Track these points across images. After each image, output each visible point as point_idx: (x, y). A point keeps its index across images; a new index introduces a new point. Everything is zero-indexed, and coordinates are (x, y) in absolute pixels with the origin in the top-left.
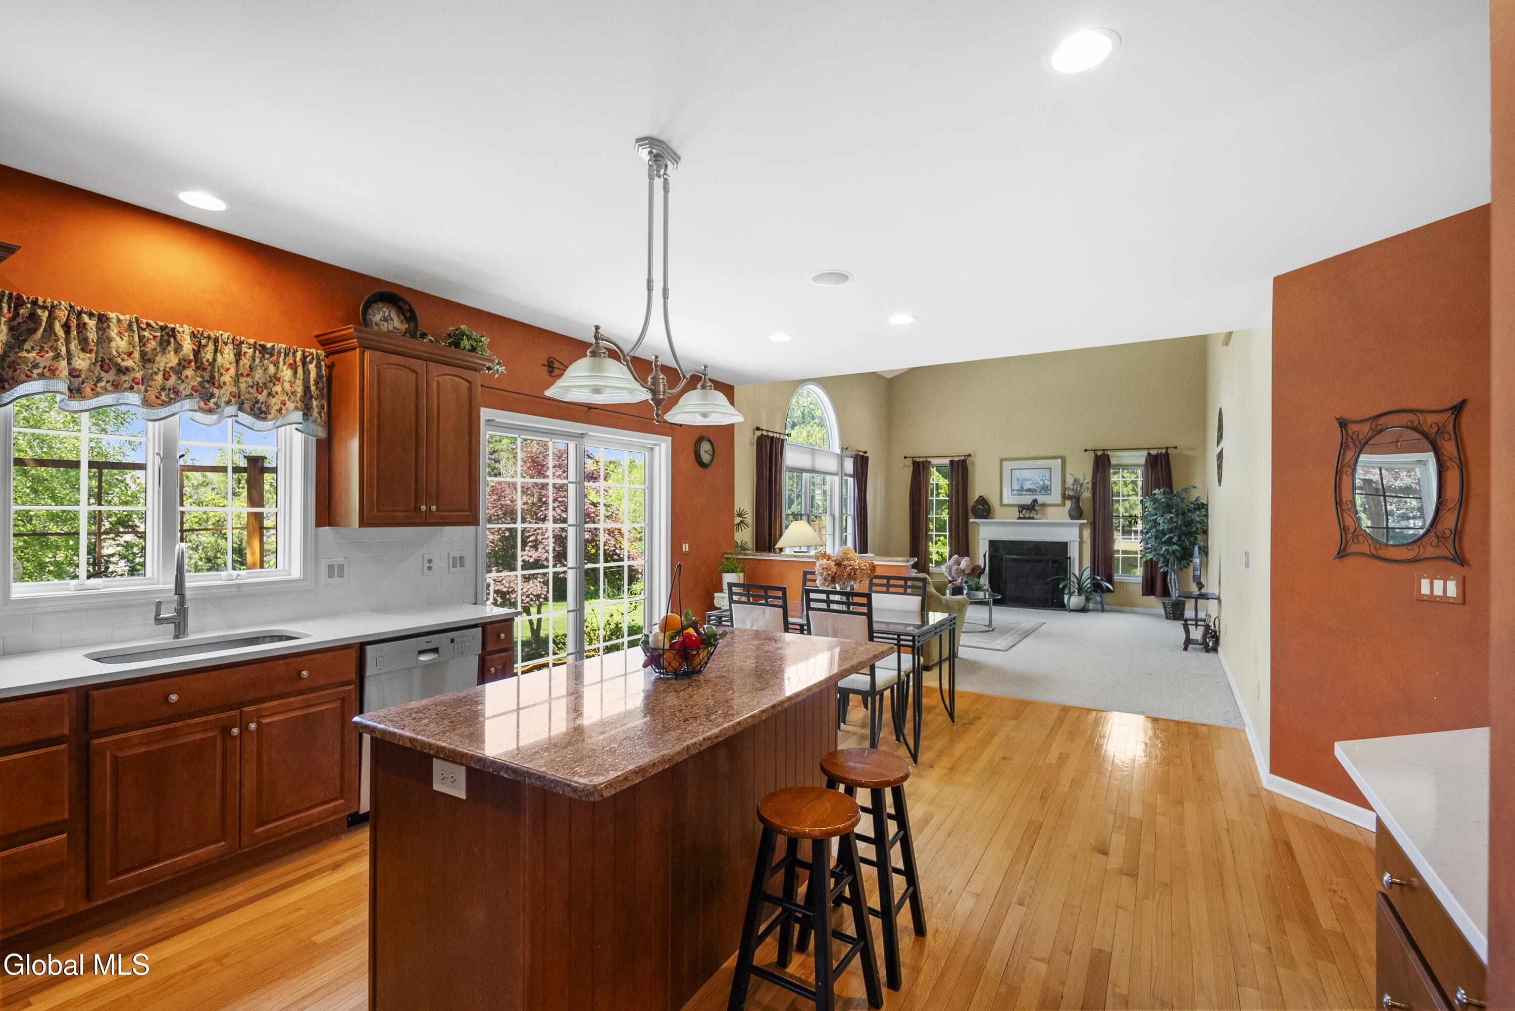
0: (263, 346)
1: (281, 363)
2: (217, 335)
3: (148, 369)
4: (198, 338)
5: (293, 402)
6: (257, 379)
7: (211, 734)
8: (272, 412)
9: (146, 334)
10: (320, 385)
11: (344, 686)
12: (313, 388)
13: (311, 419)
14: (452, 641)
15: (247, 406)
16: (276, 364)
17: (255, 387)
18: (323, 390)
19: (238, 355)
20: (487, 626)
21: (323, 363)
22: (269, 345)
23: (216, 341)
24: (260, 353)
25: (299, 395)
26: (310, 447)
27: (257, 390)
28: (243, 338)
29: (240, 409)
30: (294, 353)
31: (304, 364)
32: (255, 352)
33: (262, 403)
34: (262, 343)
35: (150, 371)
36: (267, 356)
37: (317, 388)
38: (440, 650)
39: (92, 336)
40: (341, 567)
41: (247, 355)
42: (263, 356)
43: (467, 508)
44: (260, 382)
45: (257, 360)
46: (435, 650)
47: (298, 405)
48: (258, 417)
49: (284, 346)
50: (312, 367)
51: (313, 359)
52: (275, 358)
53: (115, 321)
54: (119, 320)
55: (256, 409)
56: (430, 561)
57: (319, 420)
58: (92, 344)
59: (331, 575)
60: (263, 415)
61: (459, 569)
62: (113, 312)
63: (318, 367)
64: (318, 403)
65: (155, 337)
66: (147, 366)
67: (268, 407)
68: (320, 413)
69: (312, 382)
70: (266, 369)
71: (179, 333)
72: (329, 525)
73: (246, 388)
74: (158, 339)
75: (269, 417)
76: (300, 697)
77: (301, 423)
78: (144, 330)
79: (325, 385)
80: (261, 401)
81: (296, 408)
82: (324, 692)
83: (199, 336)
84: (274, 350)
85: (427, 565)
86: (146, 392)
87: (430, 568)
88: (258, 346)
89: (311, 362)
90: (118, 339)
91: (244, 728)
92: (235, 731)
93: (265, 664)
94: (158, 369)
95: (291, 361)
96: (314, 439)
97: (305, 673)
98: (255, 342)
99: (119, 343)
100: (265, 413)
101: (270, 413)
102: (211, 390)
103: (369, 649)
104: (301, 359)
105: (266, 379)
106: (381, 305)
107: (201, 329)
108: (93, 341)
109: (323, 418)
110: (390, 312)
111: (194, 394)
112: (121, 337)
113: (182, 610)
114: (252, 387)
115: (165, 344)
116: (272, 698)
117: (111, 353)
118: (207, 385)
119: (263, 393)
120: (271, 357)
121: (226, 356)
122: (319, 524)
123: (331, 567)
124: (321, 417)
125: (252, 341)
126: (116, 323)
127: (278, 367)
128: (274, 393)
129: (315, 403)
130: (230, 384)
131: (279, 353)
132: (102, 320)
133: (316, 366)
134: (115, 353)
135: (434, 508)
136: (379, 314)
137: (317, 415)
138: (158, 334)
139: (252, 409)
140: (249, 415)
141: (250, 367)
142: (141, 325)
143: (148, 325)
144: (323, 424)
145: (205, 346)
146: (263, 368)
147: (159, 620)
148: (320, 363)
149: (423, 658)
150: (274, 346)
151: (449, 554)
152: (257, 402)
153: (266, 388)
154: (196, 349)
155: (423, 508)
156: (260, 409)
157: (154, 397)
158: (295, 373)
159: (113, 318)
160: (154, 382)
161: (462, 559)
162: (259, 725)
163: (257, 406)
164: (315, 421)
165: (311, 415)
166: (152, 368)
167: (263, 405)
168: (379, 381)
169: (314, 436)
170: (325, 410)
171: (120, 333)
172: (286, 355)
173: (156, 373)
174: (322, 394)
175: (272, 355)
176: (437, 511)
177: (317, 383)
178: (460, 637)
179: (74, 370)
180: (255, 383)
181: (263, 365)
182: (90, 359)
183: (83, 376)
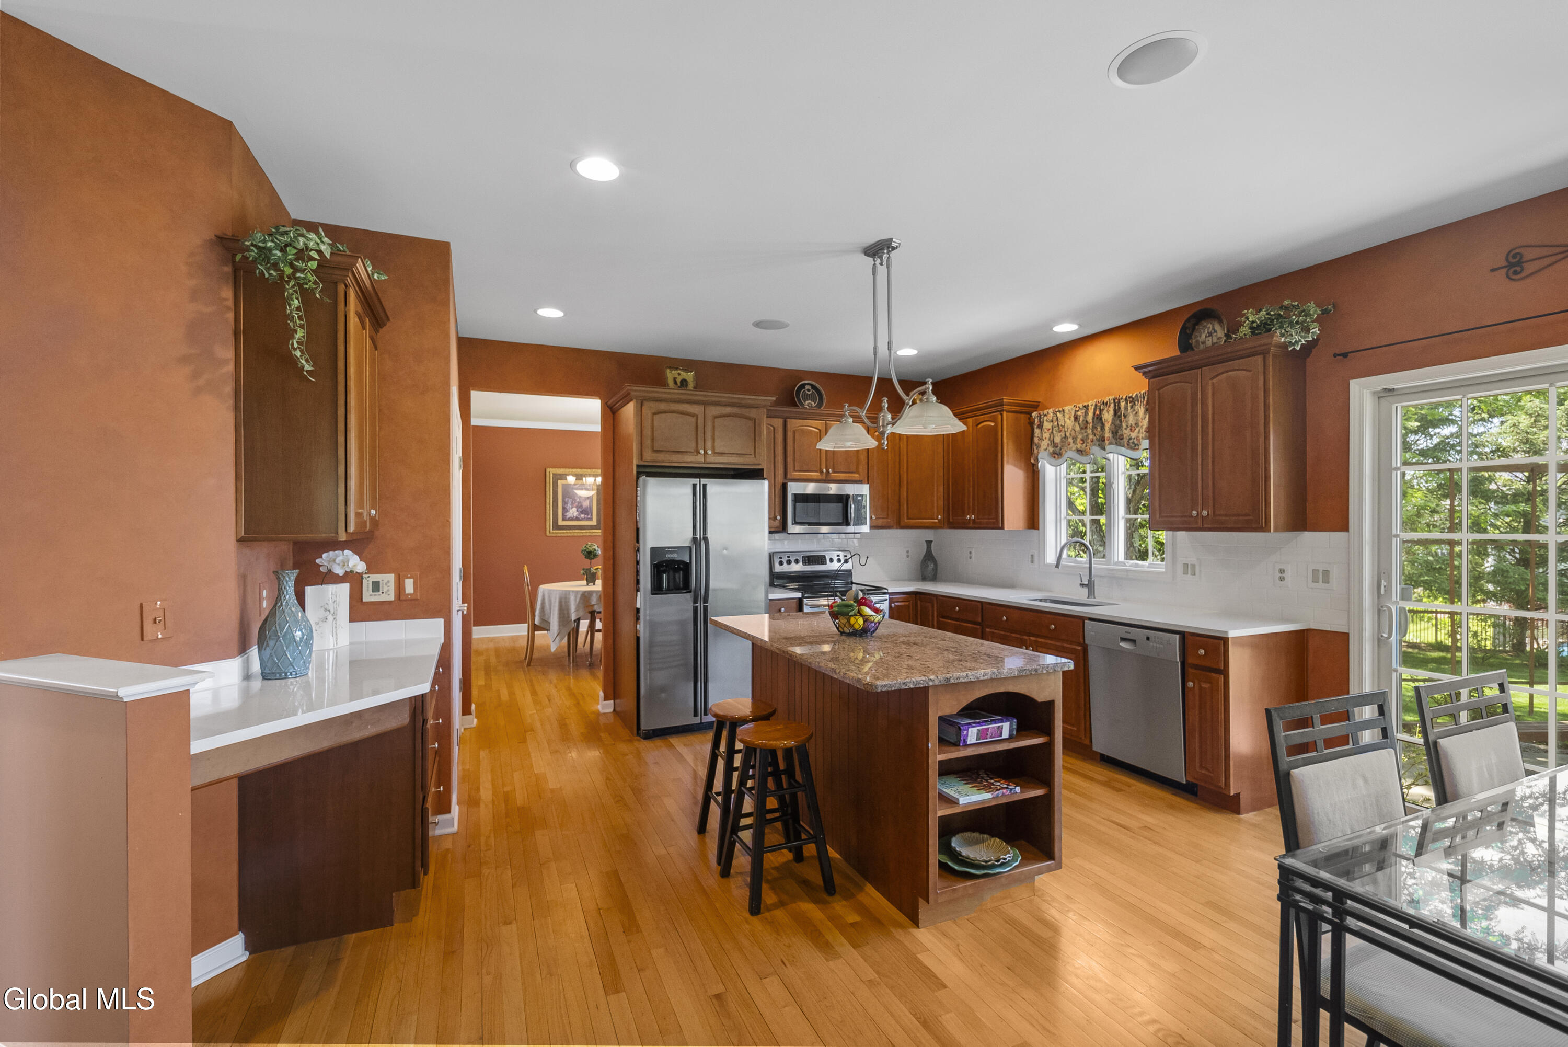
6: (1130, 422)
17: (1129, 429)
25: (1144, 427)
27: (1131, 429)
32: (1127, 403)
35: (1085, 434)
39: (1061, 423)
40: (1194, 566)
46: (1133, 641)
48: (1134, 449)
54: (1069, 410)
58: (1061, 427)
60: (1137, 447)
61: (1321, 584)
66: (1083, 431)
71: (1090, 406)
80: (1133, 437)
85: (1278, 575)
86: (1086, 447)
87: (1282, 579)
94: (1089, 432)
106: (1205, 324)
110: (1213, 327)
113: (1091, 582)
132: (1064, 412)
135: (1205, 513)
136: (1204, 332)
139: (1128, 445)
142: (1076, 409)
145: (1103, 410)
147: (1081, 585)
149: (1123, 644)
151: (1309, 566)
152: (1130, 439)
154: (1098, 413)
155: (1195, 513)
156: (1133, 443)
160: (1089, 440)
161: (1326, 573)
163: (1131, 441)
167: (1135, 440)
171: (1069, 417)
173: (1089, 434)
176: (1211, 515)
178: (1155, 637)
179: (1056, 444)
180: (1129, 425)
181: (1134, 410)
182: (1061, 436)
183: (1060, 446)
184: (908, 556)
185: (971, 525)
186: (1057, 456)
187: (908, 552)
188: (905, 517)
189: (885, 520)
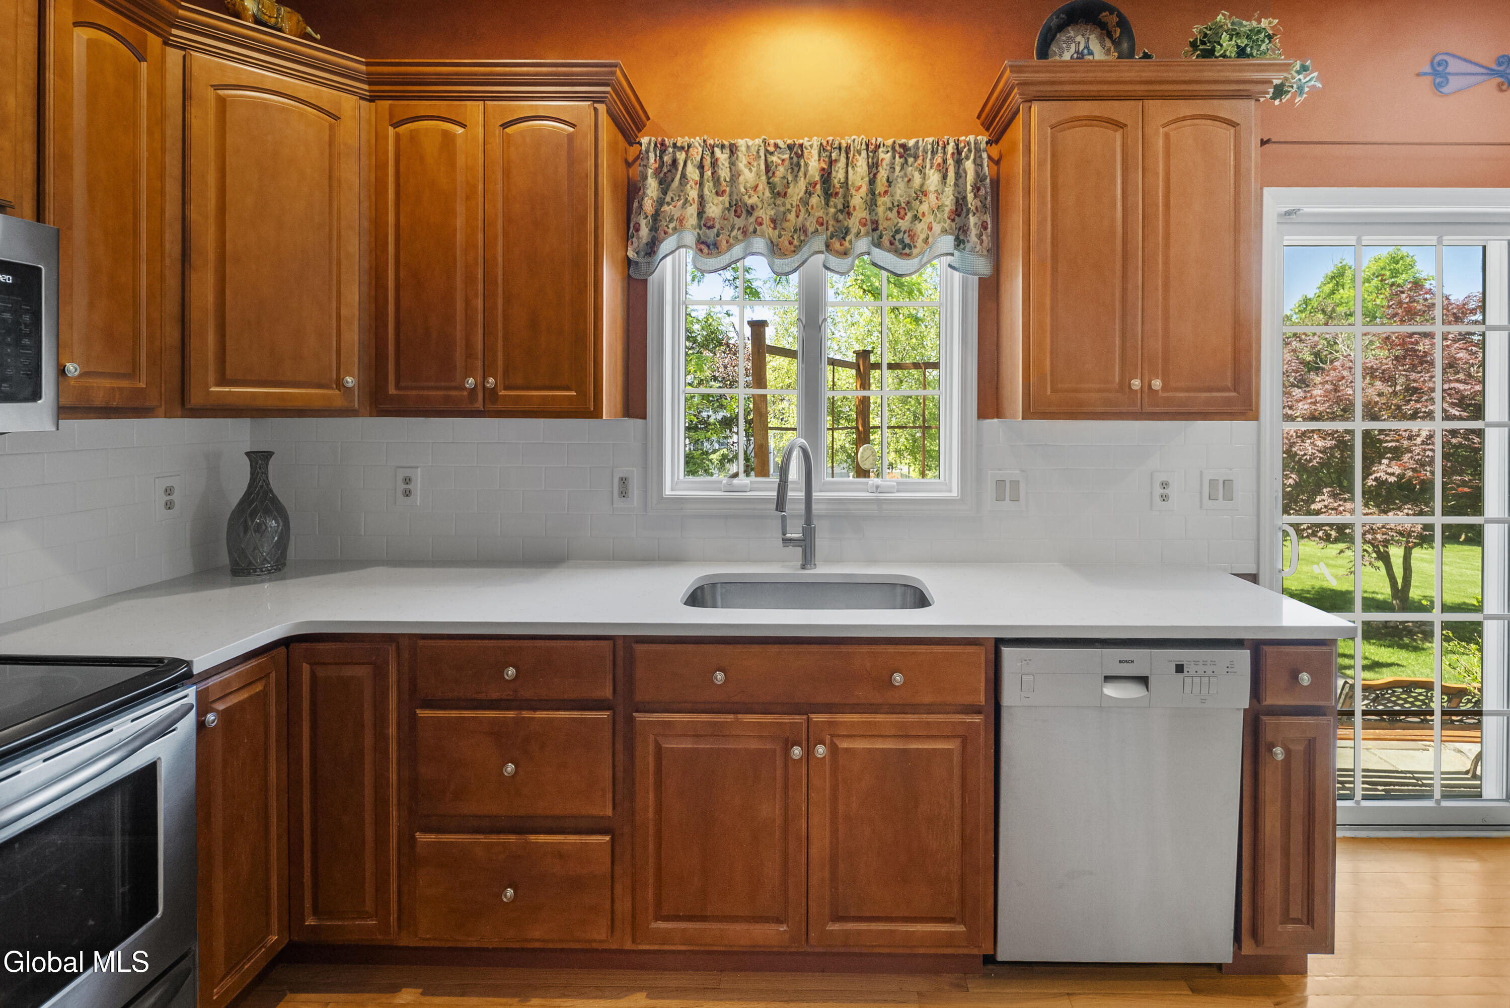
0: (903, 146)
1: (928, 166)
2: (849, 141)
3: (779, 205)
4: (827, 151)
5: (939, 223)
6: (897, 197)
7: (769, 746)
8: (918, 245)
9: (774, 159)
10: (982, 192)
11: (967, 713)
12: (970, 197)
13: (968, 246)
14: (1180, 669)
15: (886, 240)
16: (921, 171)
17: (895, 209)
18: (986, 199)
19: (873, 166)
20: (1266, 648)
21: (985, 155)
22: (911, 143)
23: (848, 149)
24: (900, 157)
25: (947, 209)
26: (970, 293)
27: (898, 213)
28: (879, 140)
29: (878, 245)
30: (944, 148)
31: (959, 162)
32: (894, 158)
33: (905, 232)
34: (903, 141)
35: (782, 209)
36: (911, 160)
37: (975, 196)
38: (1152, 682)
39: (724, 173)
40: (1015, 484)
41: (884, 163)
42: (906, 162)
43: (1229, 384)
44: (902, 200)
45: (898, 168)
46: (1142, 681)
47: (946, 225)
48: (901, 254)
49: (930, 140)
50: (969, 165)
51: (970, 151)
52: (920, 161)
53: (743, 149)
54: (748, 147)
55: (897, 243)
56: (1165, 485)
57: (978, 247)
58: (724, 184)
59: (1000, 498)
60: (907, 251)
61: (1221, 502)
62: (742, 139)
63: (978, 164)
64: (977, 221)
65: (783, 160)
66: (778, 202)
67: (912, 237)
68: (980, 236)
69: (969, 188)
70: (909, 181)
71: (807, 149)
72: (998, 417)
73: (884, 213)
74: (787, 163)
75: (915, 251)
76: (893, 718)
77: (952, 255)
78: (772, 153)
79: (988, 190)
80: (903, 229)
81: (944, 231)
82: (932, 718)
83: (829, 148)
84: (918, 148)
85: (1158, 491)
86: (780, 238)
87: (1165, 498)
88: (897, 148)
89: (967, 158)
90: (746, 171)
91: (809, 752)
92: (797, 752)
93: (843, 649)
94: (792, 205)
95: (940, 160)
96: (976, 278)
97: (898, 678)
98: (894, 142)
99: (748, 176)
100: (910, 248)
101: (915, 246)
102: (846, 224)
103: (1007, 652)
104: (953, 154)
105: (909, 196)
107: (831, 138)
108: (725, 180)
109: (985, 244)
110: (1091, 41)
111: (819, 228)
112: (750, 169)
113: (809, 531)
114: (890, 209)
115: (796, 169)
116: (855, 708)
117: (740, 192)
118: (841, 217)
119: (907, 218)
120: (915, 161)
121: (858, 169)
122: (982, 414)
123: (1000, 483)
124: (982, 242)
125: (889, 142)
126: (745, 153)
127: (925, 174)
128: (920, 215)
129: (972, 220)
130: (860, 208)
131: (925, 152)
132: (733, 149)
133: (974, 161)
134: (743, 190)
135: (1157, 384)
136: (1067, 48)
137: (977, 240)
138: (786, 156)
139: (891, 244)
140: (889, 251)
141: (888, 180)
142: (769, 148)
143: (776, 146)
144: (985, 253)
145: (836, 161)
146: (906, 180)
147: (787, 541)
148: (981, 156)
149: (1111, 691)
150: (917, 142)
151: (1201, 473)
153: (910, 209)
154: (826, 167)
155: (1136, 383)
156: (902, 241)
157: (787, 243)
158: (945, 177)
159: (741, 146)
160: (788, 223)
161: (1227, 484)
162: (834, 750)
163: (898, 237)
164: (972, 250)
165: (968, 241)
166: (784, 205)
167: (906, 236)
168: (1053, 155)
169: (974, 274)
170: (989, 230)
171: (750, 163)
172: (934, 153)
173: (789, 211)
174: (985, 206)
175: (916, 157)
176: (1165, 388)
177: (976, 189)
178: (1196, 663)
179: (708, 219)
180: (896, 204)
181: (906, 175)
182: (723, 203)
183: (717, 226)
184: (169, 505)
185: (479, 405)
186: (706, 250)
187: (169, 491)
188: (211, 377)
189: (125, 384)
